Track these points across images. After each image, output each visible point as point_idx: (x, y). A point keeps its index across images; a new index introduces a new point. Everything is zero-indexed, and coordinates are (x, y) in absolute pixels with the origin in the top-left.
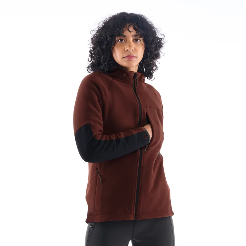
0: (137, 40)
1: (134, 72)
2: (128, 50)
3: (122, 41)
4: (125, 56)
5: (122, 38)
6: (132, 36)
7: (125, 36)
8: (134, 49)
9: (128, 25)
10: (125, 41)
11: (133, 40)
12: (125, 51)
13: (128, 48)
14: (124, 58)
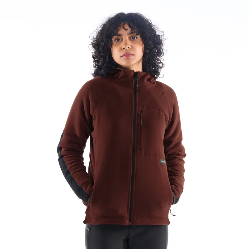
0: (133, 38)
1: (134, 71)
2: (124, 48)
3: (119, 40)
4: (122, 55)
5: (119, 37)
6: (128, 34)
7: (120, 35)
8: (130, 47)
9: (122, 24)
10: (122, 40)
11: (130, 38)
12: (121, 49)
13: (124, 47)
14: (122, 57)
